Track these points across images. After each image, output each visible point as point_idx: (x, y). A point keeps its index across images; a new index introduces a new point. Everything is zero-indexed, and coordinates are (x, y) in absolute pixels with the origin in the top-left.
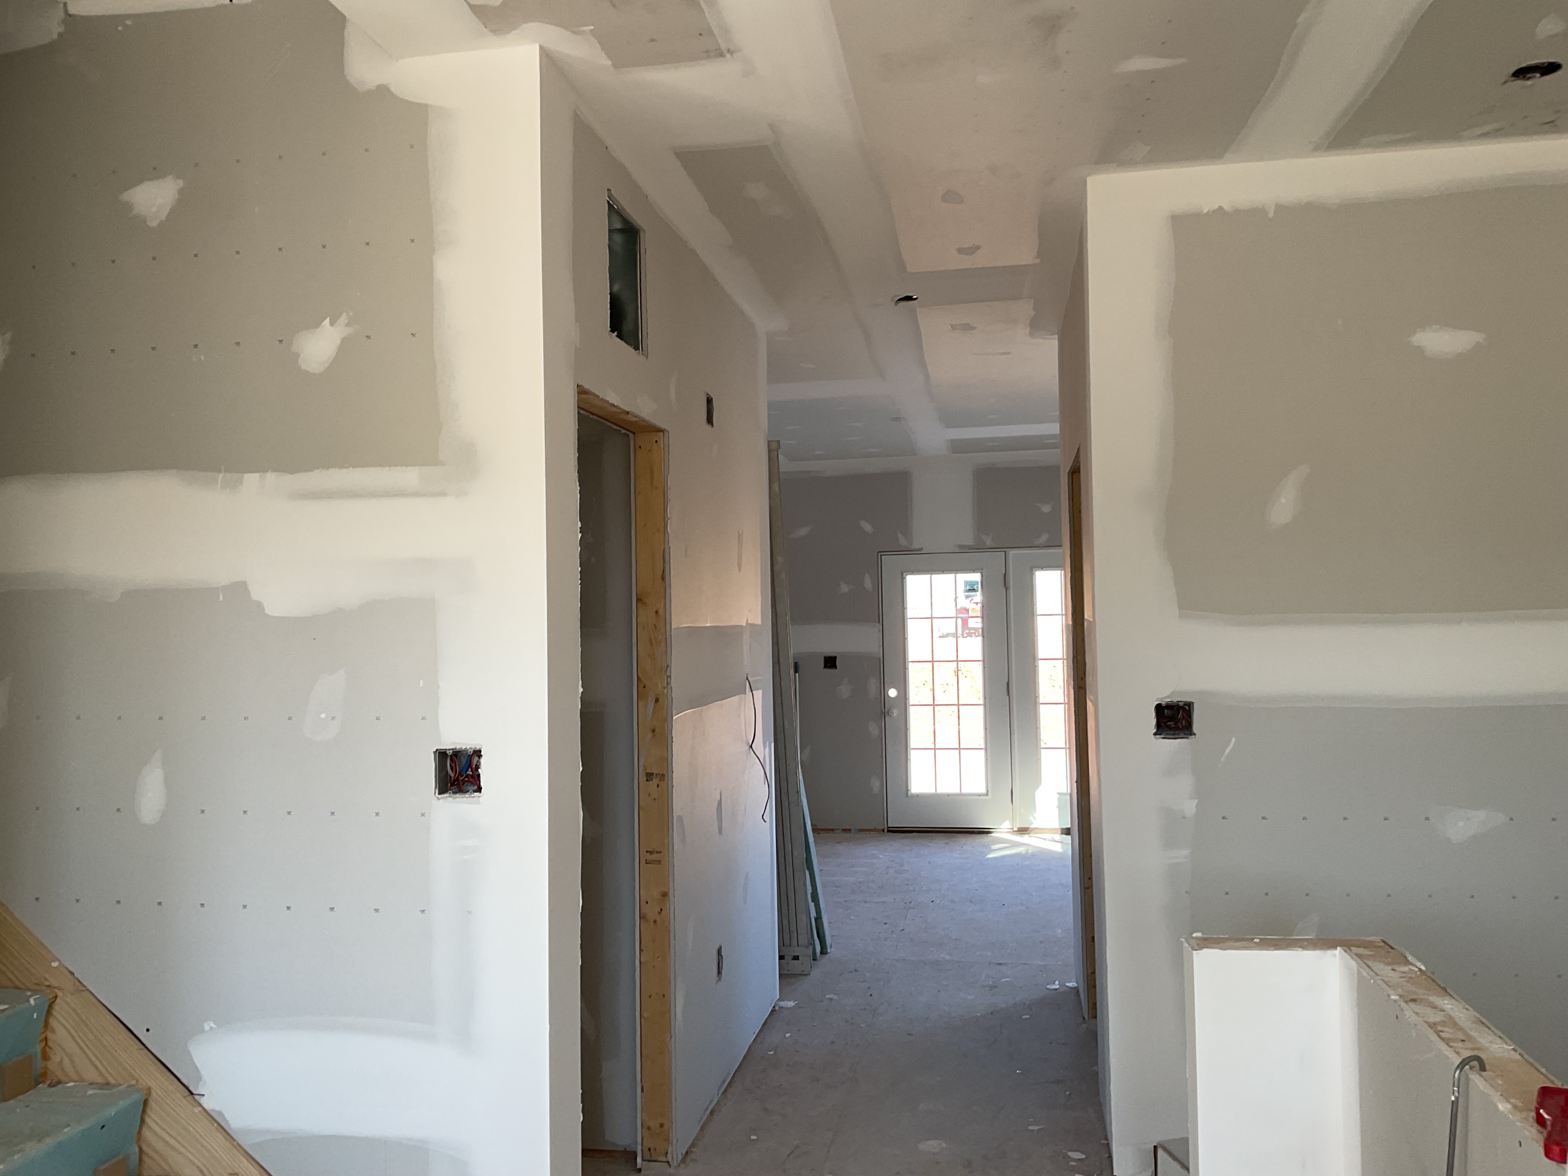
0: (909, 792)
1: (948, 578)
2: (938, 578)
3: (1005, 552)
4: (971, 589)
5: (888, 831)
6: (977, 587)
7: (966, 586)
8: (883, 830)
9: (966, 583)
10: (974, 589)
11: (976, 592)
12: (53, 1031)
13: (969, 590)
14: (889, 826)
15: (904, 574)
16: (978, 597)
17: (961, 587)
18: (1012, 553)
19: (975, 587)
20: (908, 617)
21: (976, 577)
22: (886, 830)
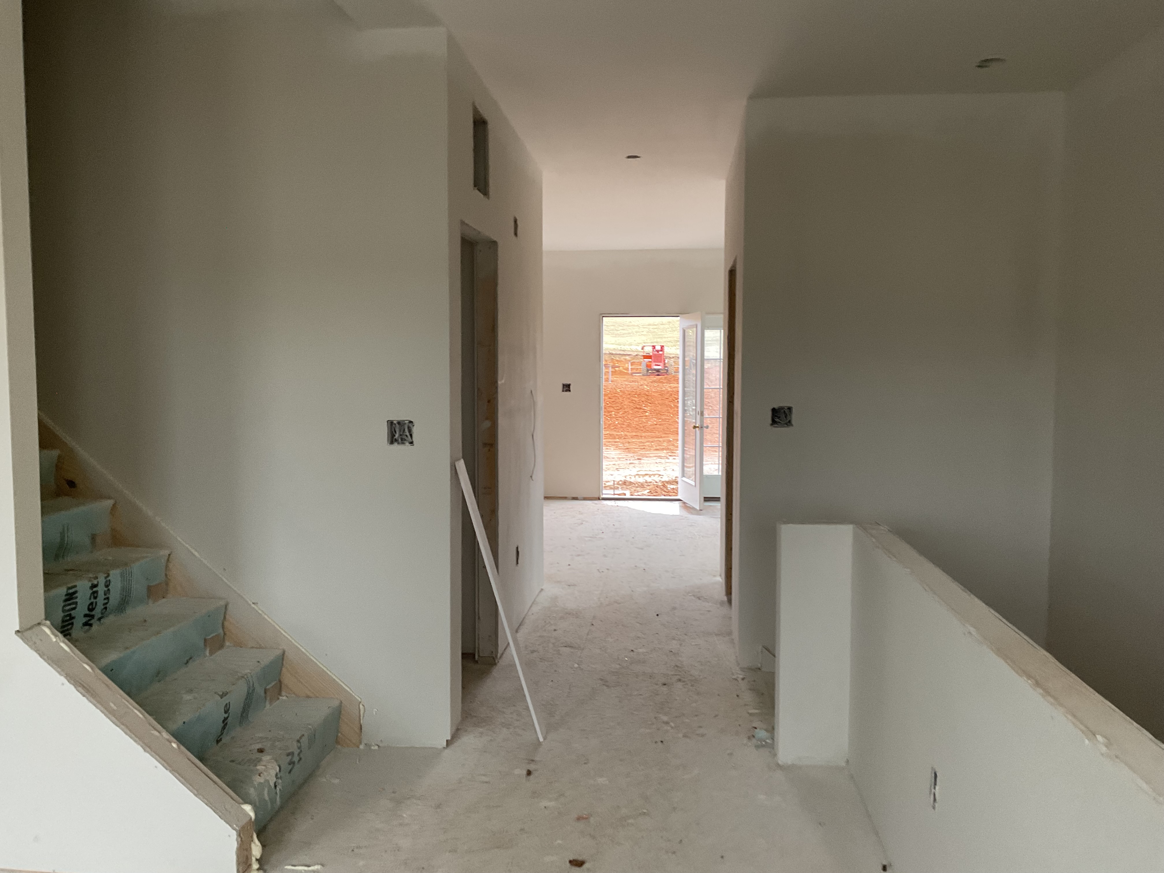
12: (171, 571)
22: (600, 498)
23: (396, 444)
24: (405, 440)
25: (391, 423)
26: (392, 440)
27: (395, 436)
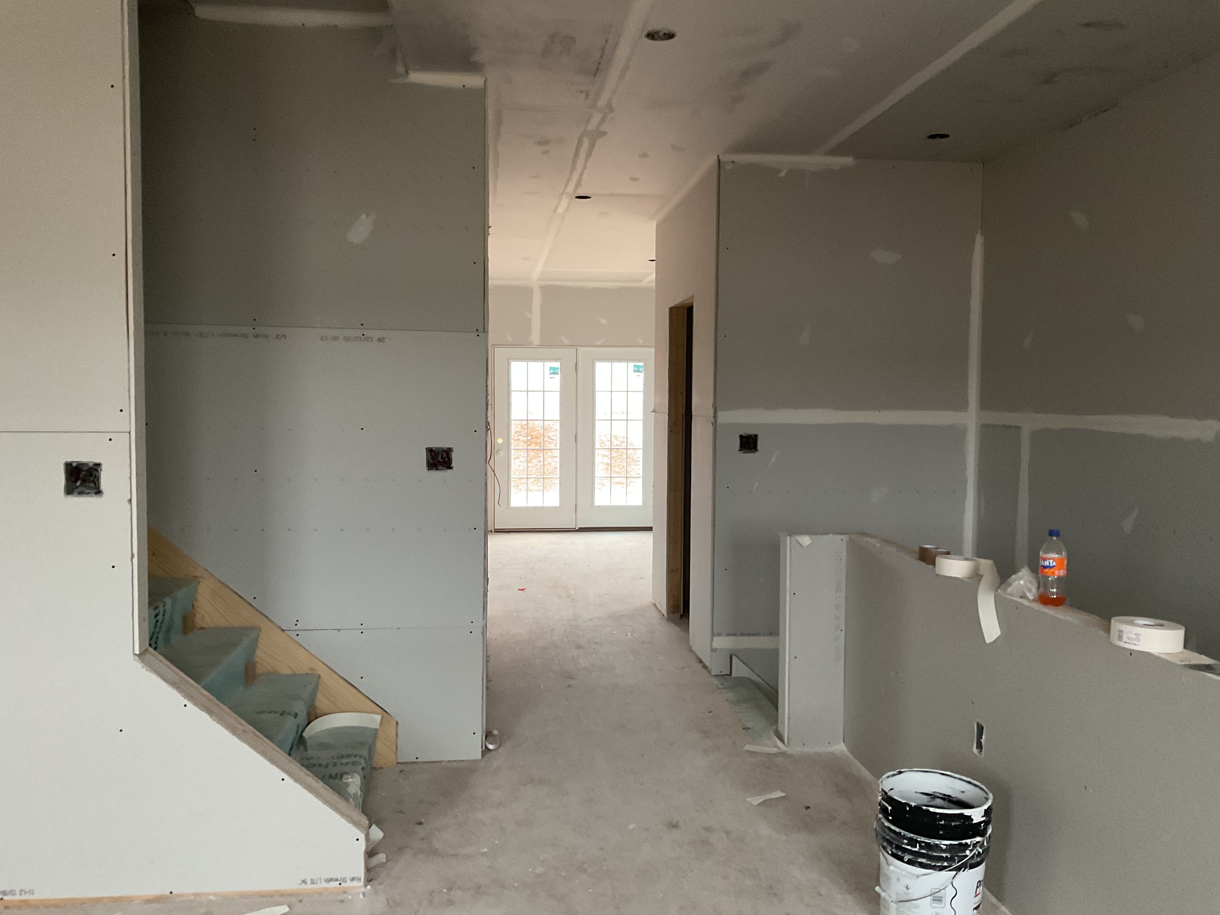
0: (509, 506)
1: (540, 364)
2: (532, 364)
3: (576, 348)
4: (554, 371)
5: (495, 532)
6: (558, 371)
7: (550, 370)
8: (491, 531)
9: (551, 368)
10: (556, 373)
11: (557, 374)
13: (553, 373)
14: (496, 528)
15: (510, 361)
16: (558, 378)
17: (547, 371)
18: (581, 349)
19: (556, 371)
20: (512, 390)
21: (557, 365)
22: (493, 531)
23: (434, 470)
24: (444, 466)
25: (430, 451)
26: (431, 467)
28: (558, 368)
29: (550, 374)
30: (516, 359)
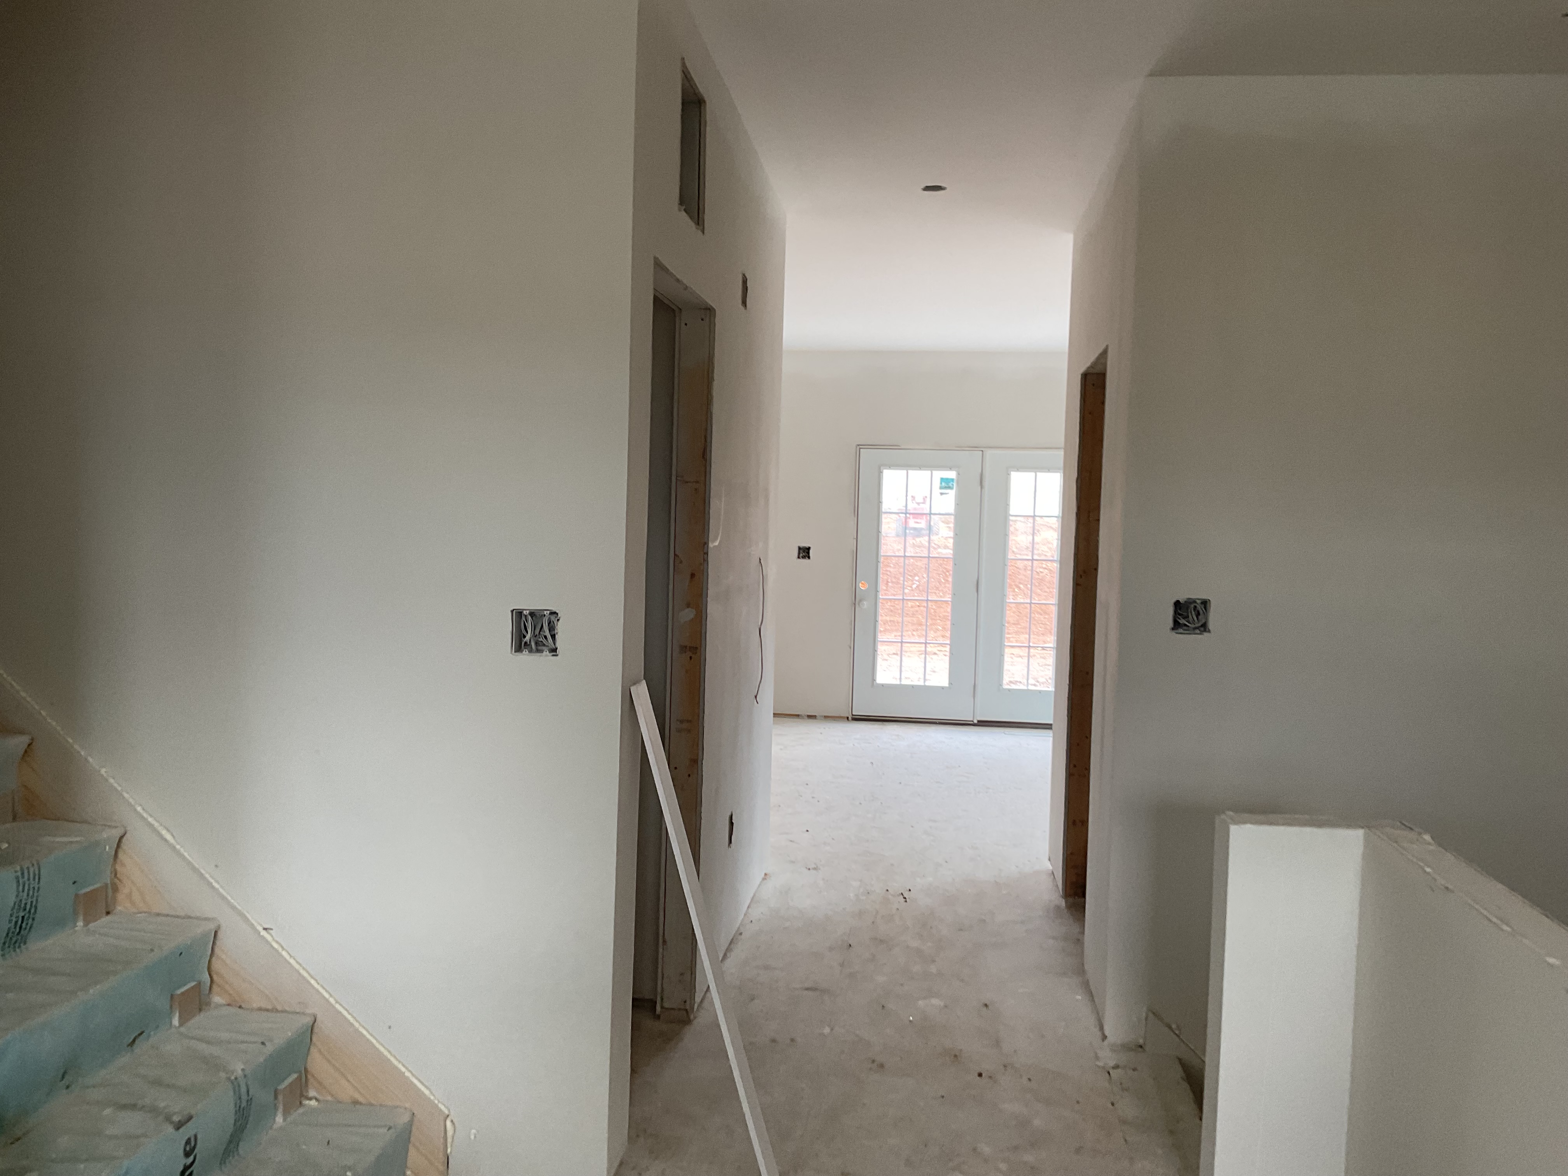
0: (875, 682)
1: (926, 474)
2: (914, 474)
3: (982, 451)
5: (853, 719)
6: (953, 485)
7: (941, 483)
8: (848, 718)
9: (942, 479)
10: (949, 487)
11: (951, 489)
12: (123, 865)
13: (945, 487)
14: (854, 714)
15: (882, 468)
16: (952, 494)
17: (937, 483)
18: (989, 453)
19: (950, 485)
20: (883, 511)
21: (952, 474)
22: (850, 718)
23: (526, 652)
24: (544, 645)
25: (518, 614)
26: (520, 645)
27: (525, 637)
28: (952, 480)
29: (941, 488)
30: (890, 466)
